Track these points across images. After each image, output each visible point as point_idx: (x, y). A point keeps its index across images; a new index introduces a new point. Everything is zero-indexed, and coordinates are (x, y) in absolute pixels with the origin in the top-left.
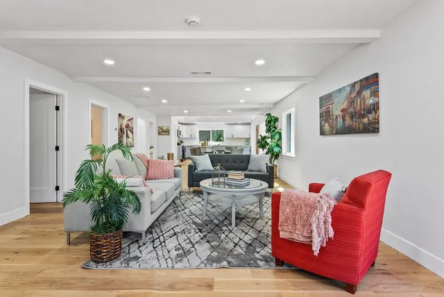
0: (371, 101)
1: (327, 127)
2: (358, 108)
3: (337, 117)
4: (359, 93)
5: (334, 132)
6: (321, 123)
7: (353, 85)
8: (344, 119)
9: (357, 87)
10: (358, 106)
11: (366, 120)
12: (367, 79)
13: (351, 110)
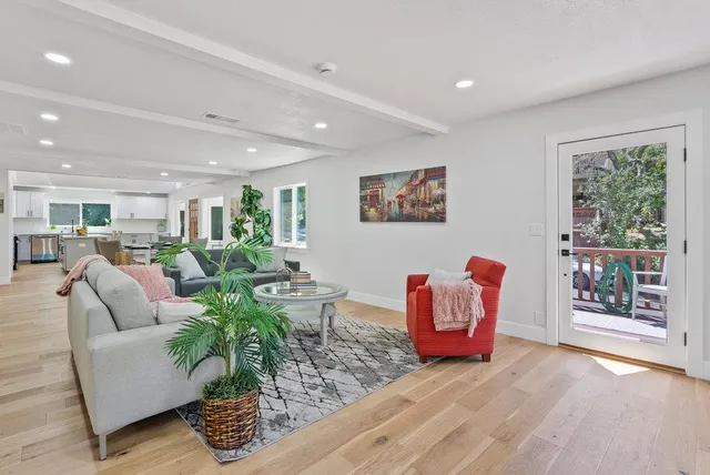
0: (439, 192)
1: (372, 212)
2: (422, 196)
3: (390, 203)
4: (423, 182)
5: (386, 218)
6: (361, 208)
7: (416, 173)
8: (401, 205)
9: (421, 176)
10: (421, 193)
11: (432, 210)
12: (434, 170)
13: (412, 197)
